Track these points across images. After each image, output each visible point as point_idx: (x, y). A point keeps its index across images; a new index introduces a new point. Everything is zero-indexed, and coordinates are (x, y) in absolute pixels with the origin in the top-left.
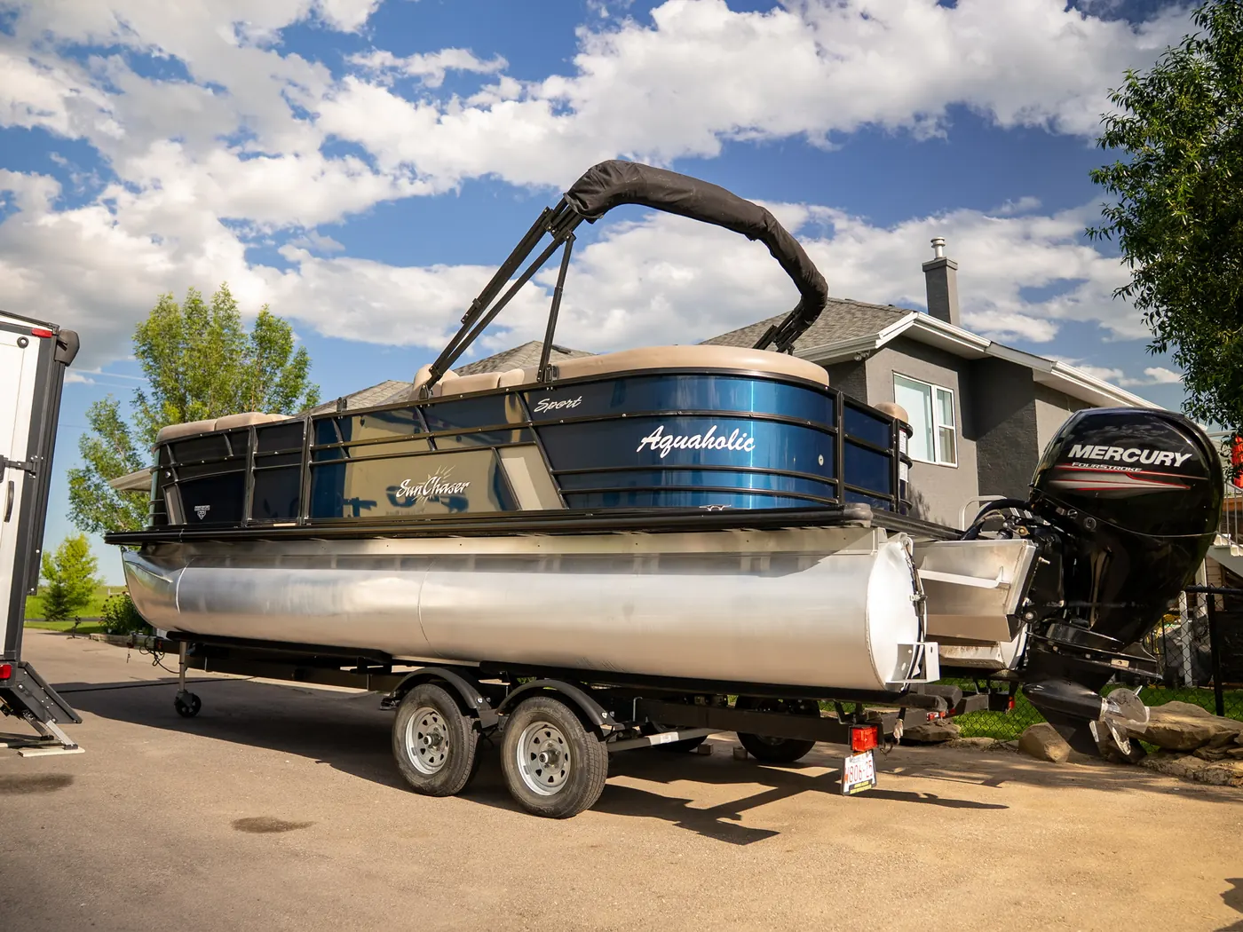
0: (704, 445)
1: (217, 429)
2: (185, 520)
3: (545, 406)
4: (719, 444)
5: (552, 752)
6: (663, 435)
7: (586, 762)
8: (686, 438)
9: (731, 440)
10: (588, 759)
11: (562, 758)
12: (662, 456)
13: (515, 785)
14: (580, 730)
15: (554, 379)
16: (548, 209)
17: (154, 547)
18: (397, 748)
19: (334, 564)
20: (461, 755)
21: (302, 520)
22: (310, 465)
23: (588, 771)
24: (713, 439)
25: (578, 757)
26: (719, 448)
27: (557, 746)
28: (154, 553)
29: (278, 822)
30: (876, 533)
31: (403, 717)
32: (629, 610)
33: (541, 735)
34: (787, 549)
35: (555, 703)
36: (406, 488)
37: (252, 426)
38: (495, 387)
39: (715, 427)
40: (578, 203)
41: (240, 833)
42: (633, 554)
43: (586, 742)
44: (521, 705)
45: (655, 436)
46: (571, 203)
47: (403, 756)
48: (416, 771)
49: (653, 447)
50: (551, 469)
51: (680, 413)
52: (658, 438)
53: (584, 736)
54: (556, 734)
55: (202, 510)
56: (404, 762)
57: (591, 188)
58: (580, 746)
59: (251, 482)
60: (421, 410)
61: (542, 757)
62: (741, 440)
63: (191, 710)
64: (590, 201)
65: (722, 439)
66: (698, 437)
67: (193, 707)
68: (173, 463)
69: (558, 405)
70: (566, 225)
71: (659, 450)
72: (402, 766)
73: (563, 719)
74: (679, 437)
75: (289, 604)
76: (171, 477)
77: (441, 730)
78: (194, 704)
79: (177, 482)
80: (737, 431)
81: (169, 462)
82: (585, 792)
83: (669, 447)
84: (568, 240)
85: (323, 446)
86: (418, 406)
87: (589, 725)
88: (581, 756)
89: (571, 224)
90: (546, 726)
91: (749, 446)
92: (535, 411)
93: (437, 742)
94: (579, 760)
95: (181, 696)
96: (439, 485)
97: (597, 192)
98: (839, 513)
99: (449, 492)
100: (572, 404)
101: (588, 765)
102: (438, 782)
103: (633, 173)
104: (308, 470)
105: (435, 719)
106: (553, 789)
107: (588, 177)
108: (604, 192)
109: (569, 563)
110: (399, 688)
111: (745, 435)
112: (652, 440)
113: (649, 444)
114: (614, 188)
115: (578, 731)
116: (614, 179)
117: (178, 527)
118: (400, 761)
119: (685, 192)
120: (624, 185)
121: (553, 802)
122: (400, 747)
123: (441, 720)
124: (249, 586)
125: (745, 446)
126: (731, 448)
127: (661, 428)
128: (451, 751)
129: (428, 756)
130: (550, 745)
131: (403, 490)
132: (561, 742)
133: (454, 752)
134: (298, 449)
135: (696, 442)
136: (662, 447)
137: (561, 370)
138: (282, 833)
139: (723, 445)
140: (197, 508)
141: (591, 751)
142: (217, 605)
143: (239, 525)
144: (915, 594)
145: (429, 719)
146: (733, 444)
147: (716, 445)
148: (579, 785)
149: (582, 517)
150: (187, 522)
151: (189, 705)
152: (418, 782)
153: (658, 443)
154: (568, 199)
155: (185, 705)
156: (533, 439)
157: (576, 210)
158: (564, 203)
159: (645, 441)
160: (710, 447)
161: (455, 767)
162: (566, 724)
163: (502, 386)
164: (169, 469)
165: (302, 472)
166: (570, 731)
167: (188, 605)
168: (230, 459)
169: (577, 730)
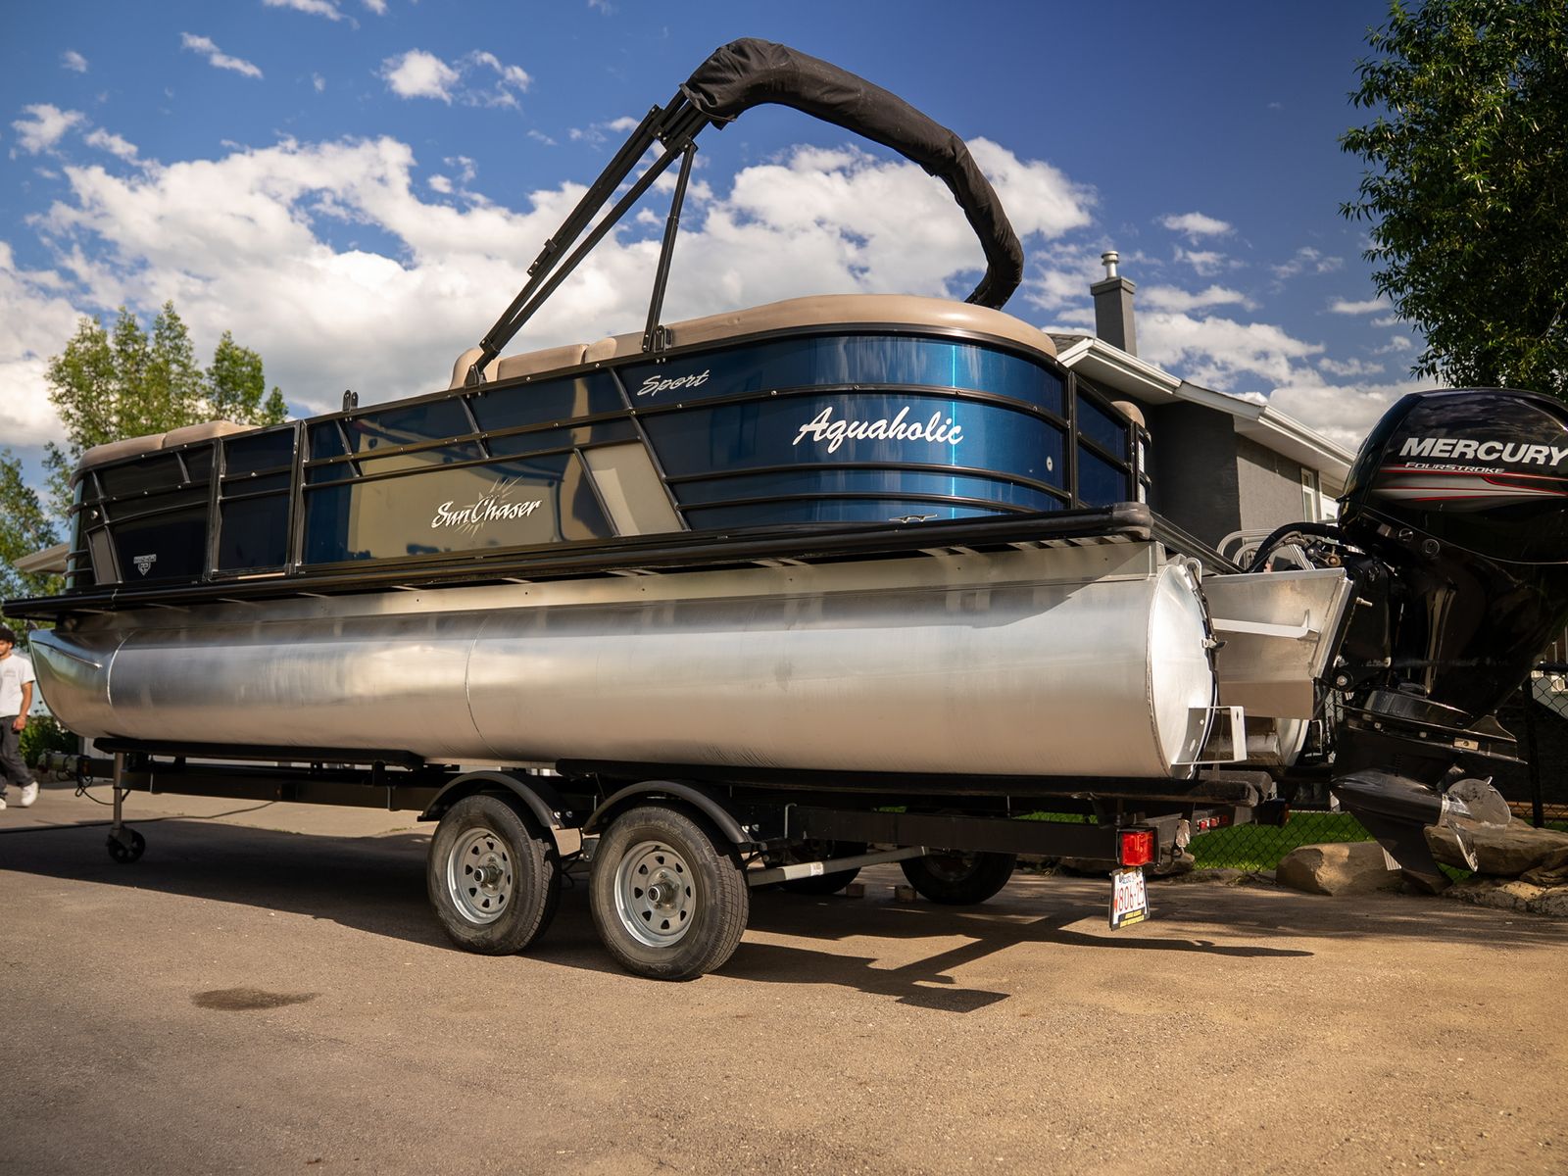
0: (891, 434)
1: (167, 446)
2: (119, 577)
3: (654, 386)
4: (913, 434)
5: (666, 885)
6: (831, 421)
7: (719, 896)
8: (866, 424)
9: (929, 428)
10: (723, 893)
11: (681, 893)
12: (831, 449)
13: (612, 934)
14: (710, 850)
15: (667, 346)
16: (656, 107)
17: (74, 622)
18: (434, 888)
19: (338, 630)
20: (530, 893)
21: (293, 567)
22: (304, 488)
23: (723, 910)
24: (904, 425)
25: (708, 890)
26: (913, 438)
27: (673, 876)
28: (75, 629)
29: (263, 994)
30: (1154, 551)
31: (443, 842)
32: (785, 672)
33: (650, 861)
34: (1018, 577)
35: (672, 815)
36: (445, 514)
37: (217, 439)
38: (578, 362)
39: (907, 409)
40: (702, 96)
41: (204, 1011)
42: (784, 595)
43: (719, 868)
44: (621, 819)
45: (819, 421)
46: (692, 98)
47: (443, 899)
48: (462, 920)
49: (817, 438)
50: (664, 476)
51: (857, 388)
52: (824, 425)
53: (715, 860)
54: (672, 859)
55: (144, 562)
56: (445, 908)
57: (720, 75)
58: (710, 875)
59: (216, 518)
60: (468, 401)
61: (653, 893)
62: (943, 428)
63: (130, 853)
64: (720, 93)
65: (918, 426)
66: (883, 423)
67: (134, 850)
68: (101, 497)
69: (673, 384)
70: (683, 130)
71: (827, 442)
72: (442, 914)
73: (684, 835)
74: (856, 423)
75: (273, 687)
76: (100, 518)
77: (499, 861)
78: (135, 845)
79: (108, 525)
80: (938, 415)
81: (97, 496)
82: (718, 939)
83: (841, 438)
84: (686, 151)
85: (322, 461)
86: (464, 396)
87: (723, 843)
88: (713, 888)
89: (691, 128)
90: (657, 848)
91: (956, 436)
92: (639, 394)
93: (493, 878)
94: (709, 895)
95: (116, 834)
96: (495, 508)
97: (729, 81)
98: (1106, 517)
99: (511, 517)
100: (694, 381)
101: (723, 900)
102: (497, 934)
103: (780, 57)
104: (300, 496)
105: (491, 846)
106: (669, 938)
107: (716, 60)
108: (739, 80)
109: (688, 614)
110: (436, 803)
111: (949, 421)
112: (817, 428)
113: (811, 434)
114: (754, 76)
115: (706, 853)
116: (754, 63)
117: (110, 588)
118: (440, 907)
119: (850, 91)
120: (769, 73)
121: (669, 956)
122: (438, 887)
123: (500, 846)
124: (214, 667)
125: (949, 436)
126: (930, 439)
127: (829, 410)
128: (516, 890)
129: (480, 898)
130: (663, 876)
131: (442, 517)
132: (680, 869)
133: (521, 891)
134: (286, 468)
135: (880, 430)
136: (830, 437)
137: (677, 334)
138: (269, 1010)
139: (918, 435)
140: (137, 559)
141: (727, 881)
142: (166, 693)
143: (200, 580)
144: (1208, 638)
145: (482, 845)
146: (933, 433)
147: (909, 433)
148: (710, 929)
149: (713, 541)
150: (123, 579)
151: (127, 846)
152: (466, 935)
153: (824, 432)
154: (687, 91)
155: (122, 847)
156: (638, 433)
157: (699, 107)
158: (680, 98)
159: (805, 429)
160: (900, 437)
161: (522, 913)
162: (689, 843)
163: (590, 359)
164: (96, 507)
165: (291, 498)
166: (696, 853)
167: (124, 695)
168: (187, 489)
169: (705, 851)
